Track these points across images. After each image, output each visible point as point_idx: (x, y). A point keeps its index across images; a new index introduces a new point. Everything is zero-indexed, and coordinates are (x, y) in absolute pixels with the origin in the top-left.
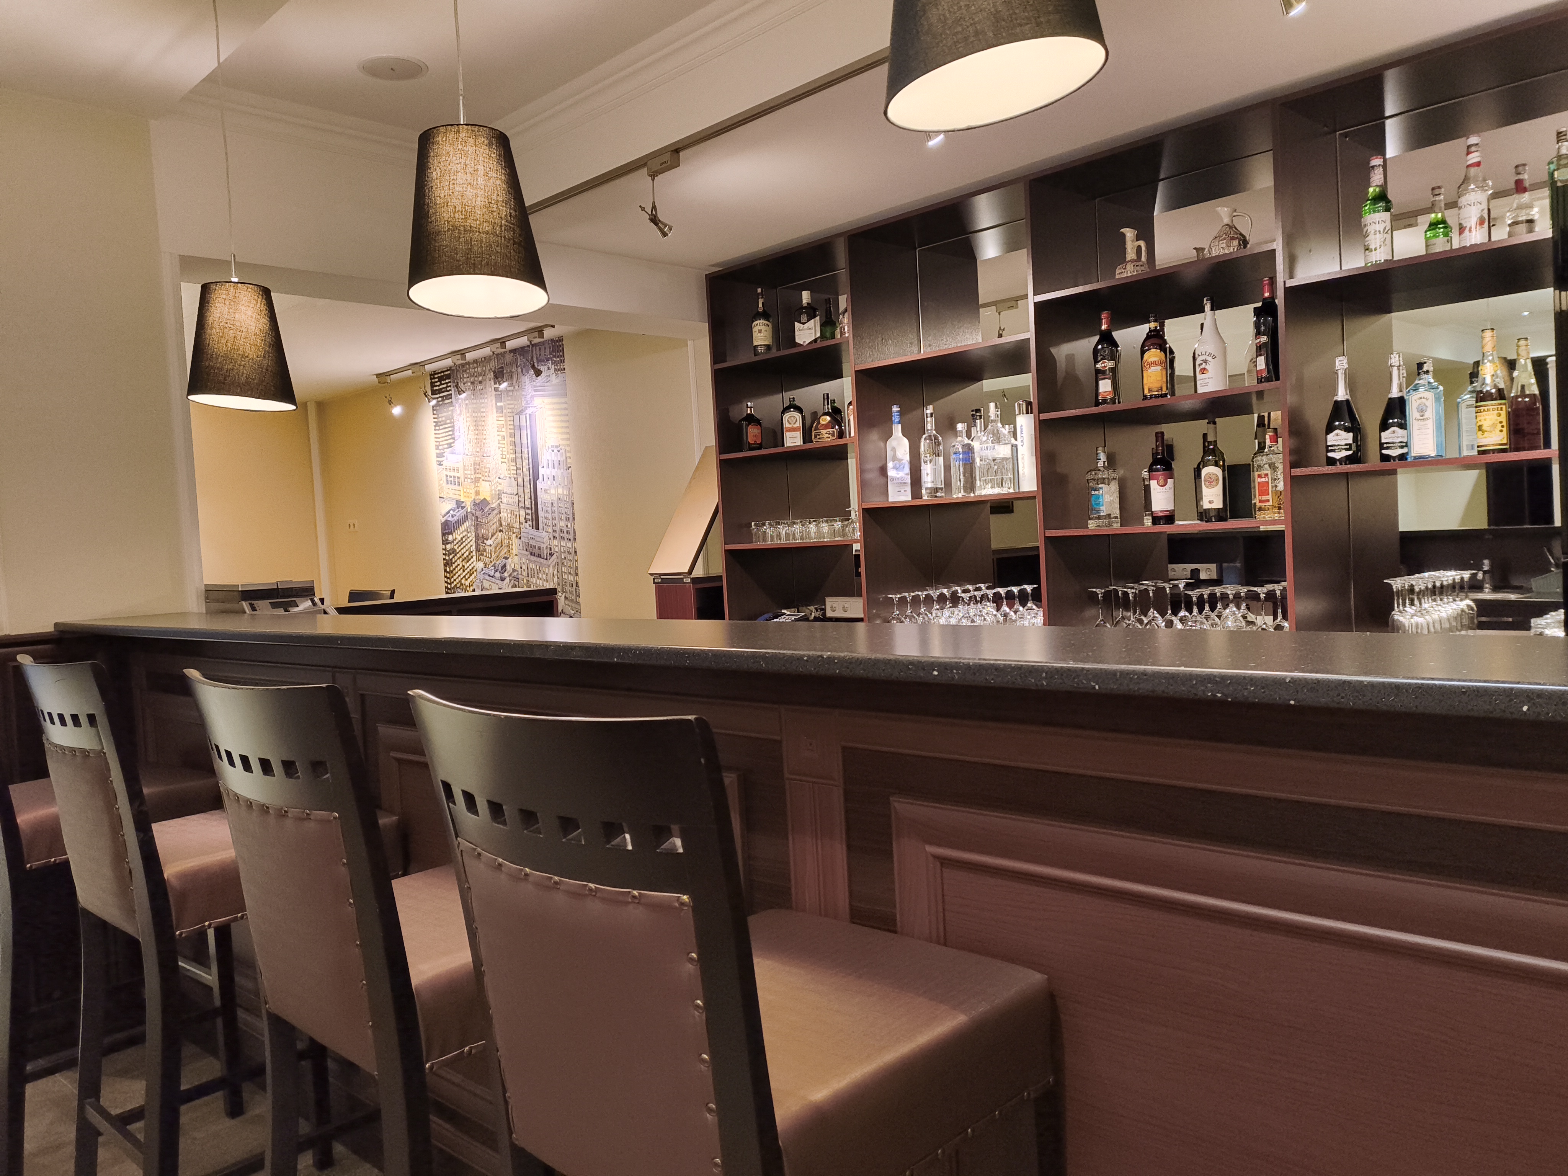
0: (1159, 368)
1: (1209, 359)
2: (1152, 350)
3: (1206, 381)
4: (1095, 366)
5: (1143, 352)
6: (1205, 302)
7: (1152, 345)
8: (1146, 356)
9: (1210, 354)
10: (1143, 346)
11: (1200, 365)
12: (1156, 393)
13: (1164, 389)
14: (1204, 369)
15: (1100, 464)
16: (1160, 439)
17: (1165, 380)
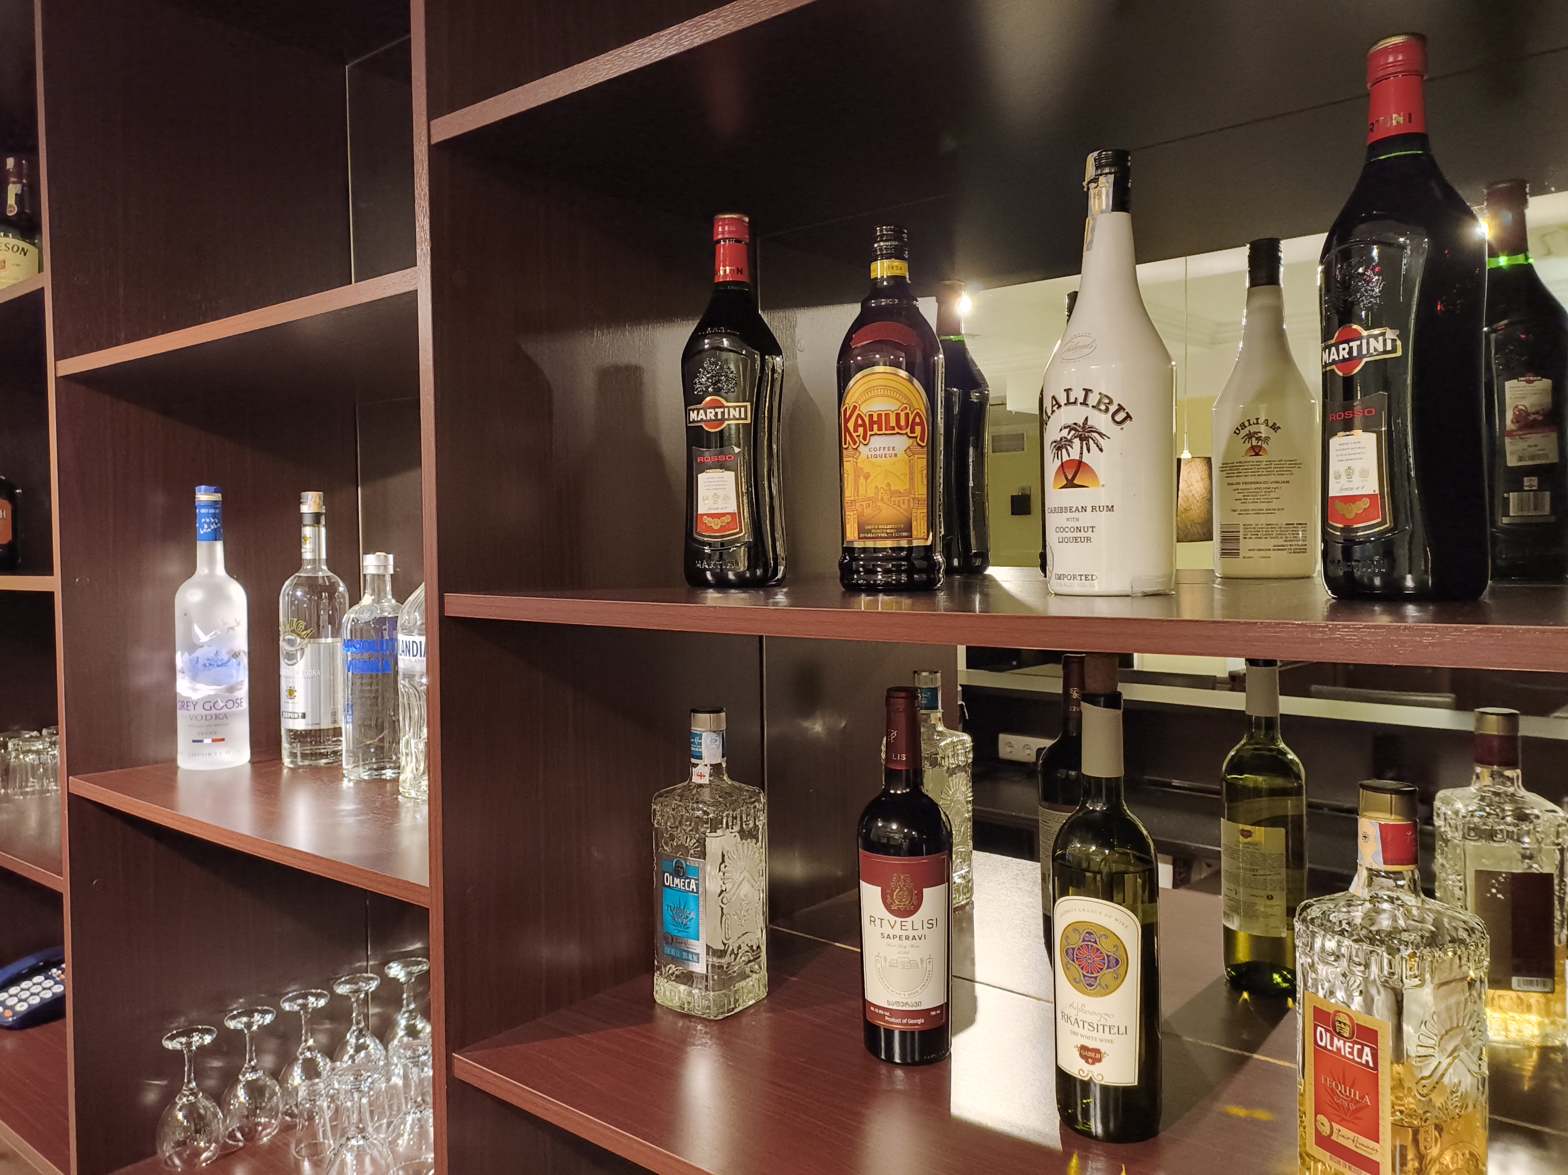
0: (900, 443)
1: (1101, 421)
2: (880, 368)
3: (1086, 519)
4: (687, 415)
5: (844, 376)
6: (1091, 170)
7: (880, 345)
8: (858, 384)
9: (1104, 403)
10: (846, 350)
11: (1060, 446)
12: (889, 544)
13: (920, 528)
14: (1079, 465)
15: (701, 774)
16: (901, 719)
17: (922, 491)
